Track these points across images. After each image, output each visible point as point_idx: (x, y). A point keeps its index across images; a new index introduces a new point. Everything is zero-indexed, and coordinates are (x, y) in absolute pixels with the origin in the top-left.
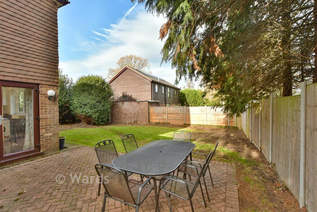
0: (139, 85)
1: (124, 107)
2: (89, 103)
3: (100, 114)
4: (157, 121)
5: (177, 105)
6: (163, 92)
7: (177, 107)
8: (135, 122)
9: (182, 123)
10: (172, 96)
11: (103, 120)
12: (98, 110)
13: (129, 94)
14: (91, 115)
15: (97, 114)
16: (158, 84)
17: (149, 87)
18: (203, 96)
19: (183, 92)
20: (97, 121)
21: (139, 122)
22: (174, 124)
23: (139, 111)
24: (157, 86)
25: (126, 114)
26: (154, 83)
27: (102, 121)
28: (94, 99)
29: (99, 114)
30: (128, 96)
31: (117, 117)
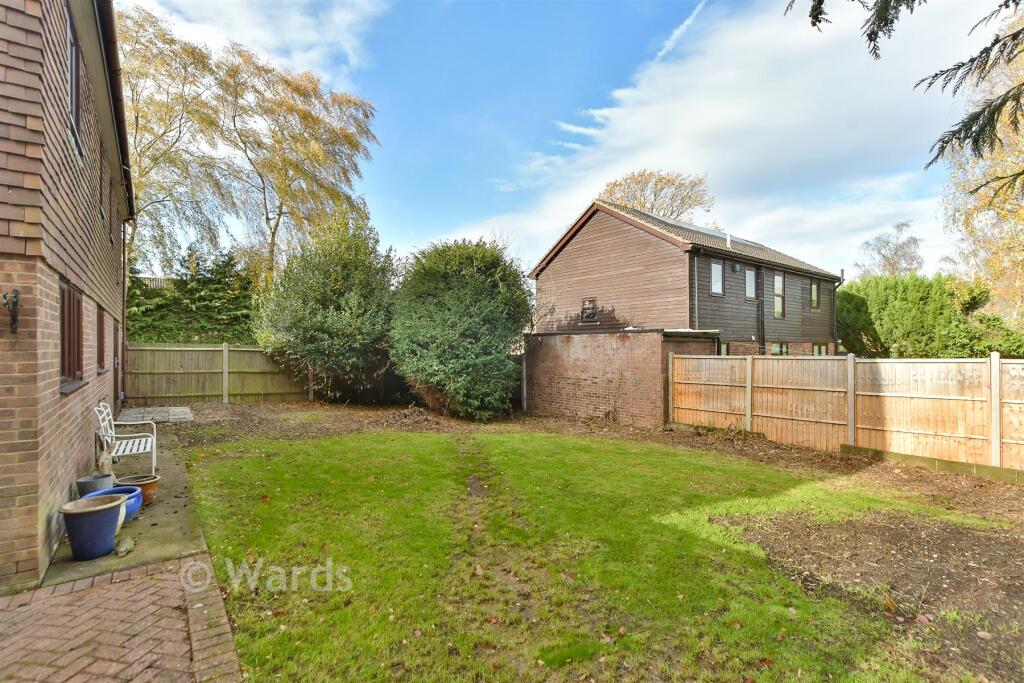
0: (641, 268)
1: (572, 355)
2: (433, 339)
3: (474, 381)
4: (704, 419)
5: (823, 348)
6: (751, 292)
7: (823, 356)
8: (611, 417)
9: (830, 441)
10: (794, 307)
11: (486, 400)
12: (467, 367)
13: (604, 304)
14: (441, 380)
15: (462, 380)
16: (724, 259)
17: (682, 271)
18: (972, 305)
19: (854, 292)
20: (464, 403)
21: (624, 419)
22: (788, 439)
23: (627, 374)
24: (716, 269)
25: (577, 383)
26: (702, 254)
27: (482, 407)
28: (453, 326)
29: (469, 378)
30: (602, 311)
31: (548, 390)
